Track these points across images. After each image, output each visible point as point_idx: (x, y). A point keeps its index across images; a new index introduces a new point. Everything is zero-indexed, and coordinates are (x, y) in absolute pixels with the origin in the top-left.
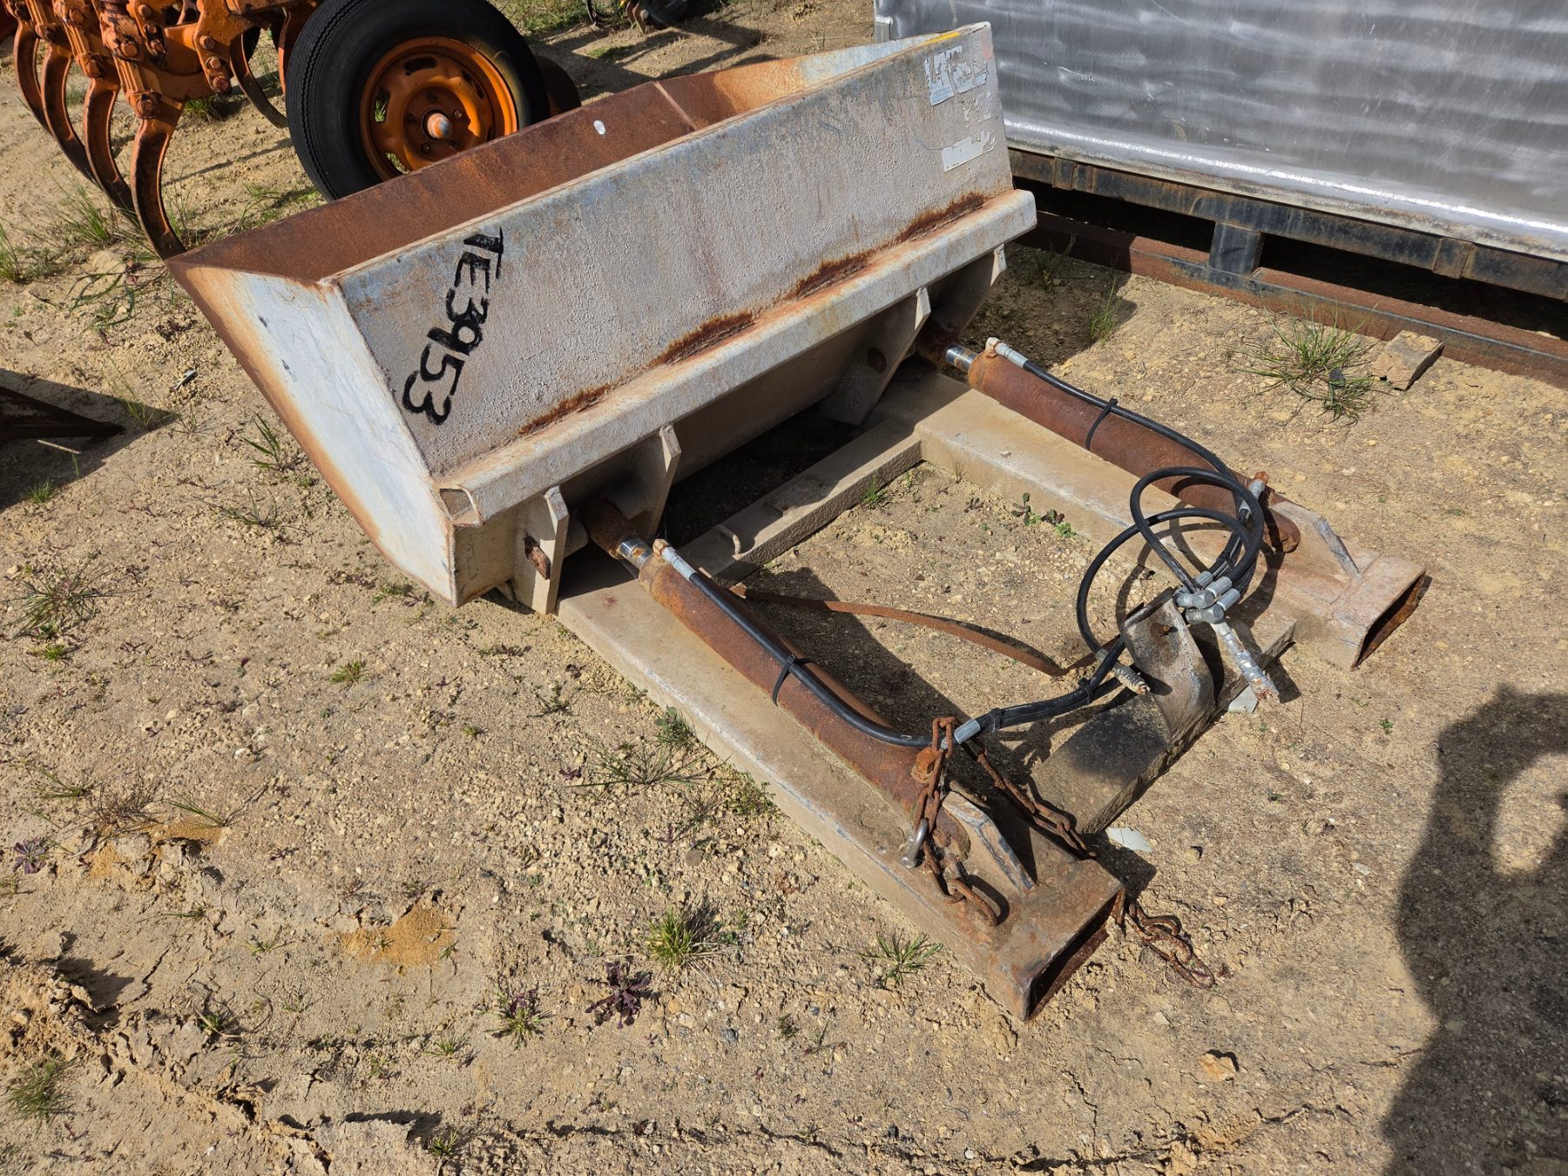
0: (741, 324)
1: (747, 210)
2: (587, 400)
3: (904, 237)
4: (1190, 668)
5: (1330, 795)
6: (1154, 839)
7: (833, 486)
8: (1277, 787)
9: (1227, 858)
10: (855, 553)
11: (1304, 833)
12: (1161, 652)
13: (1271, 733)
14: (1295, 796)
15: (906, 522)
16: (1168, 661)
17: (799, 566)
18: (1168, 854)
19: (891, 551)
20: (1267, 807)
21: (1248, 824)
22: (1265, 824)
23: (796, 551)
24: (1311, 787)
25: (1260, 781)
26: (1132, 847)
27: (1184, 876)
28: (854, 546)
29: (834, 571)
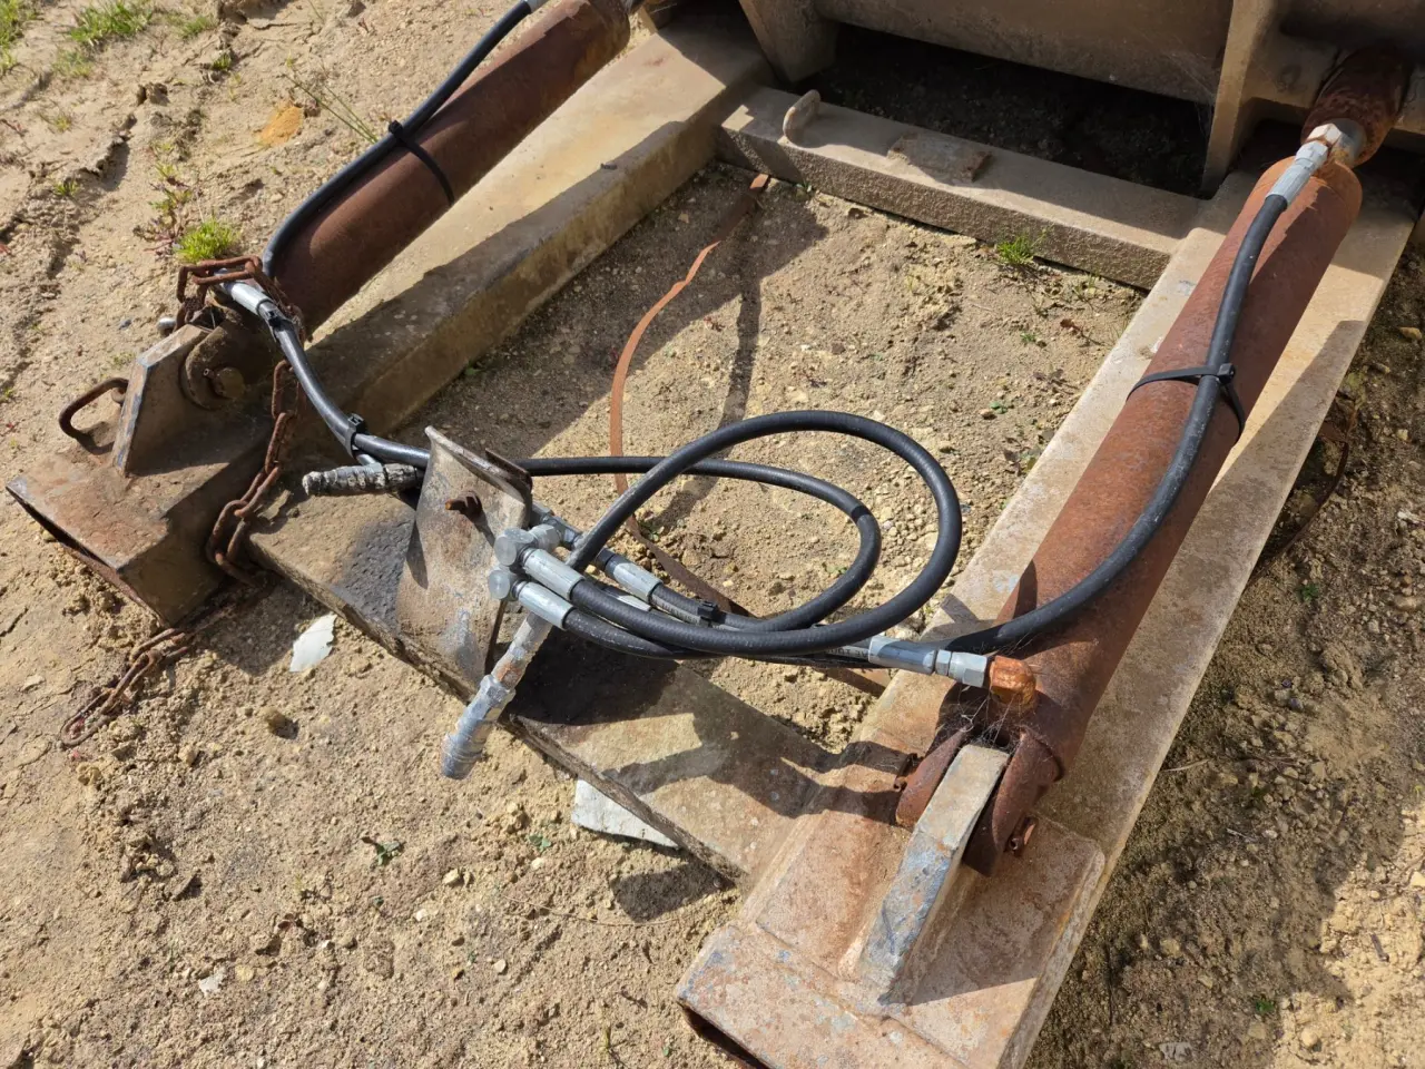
4: (468, 608)
5: (385, 950)
6: (313, 674)
7: (985, 185)
8: (405, 860)
9: (271, 774)
10: (880, 273)
11: (304, 895)
12: (455, 536)
13: (532, 857)
14: (387, 888)
15: (975, 311)
16: (452, 555)
17: (829, 224)
18: (285, 691)
19: (895, 309)
20: (366, 840)
21: (334, 807)
22: (332, 836)
23: (862, 215)
24: (406, 921)
25: (421, 834)
26: (299, 646)
27: (241, 712)
28: (896, 269)
29: (829, 260)
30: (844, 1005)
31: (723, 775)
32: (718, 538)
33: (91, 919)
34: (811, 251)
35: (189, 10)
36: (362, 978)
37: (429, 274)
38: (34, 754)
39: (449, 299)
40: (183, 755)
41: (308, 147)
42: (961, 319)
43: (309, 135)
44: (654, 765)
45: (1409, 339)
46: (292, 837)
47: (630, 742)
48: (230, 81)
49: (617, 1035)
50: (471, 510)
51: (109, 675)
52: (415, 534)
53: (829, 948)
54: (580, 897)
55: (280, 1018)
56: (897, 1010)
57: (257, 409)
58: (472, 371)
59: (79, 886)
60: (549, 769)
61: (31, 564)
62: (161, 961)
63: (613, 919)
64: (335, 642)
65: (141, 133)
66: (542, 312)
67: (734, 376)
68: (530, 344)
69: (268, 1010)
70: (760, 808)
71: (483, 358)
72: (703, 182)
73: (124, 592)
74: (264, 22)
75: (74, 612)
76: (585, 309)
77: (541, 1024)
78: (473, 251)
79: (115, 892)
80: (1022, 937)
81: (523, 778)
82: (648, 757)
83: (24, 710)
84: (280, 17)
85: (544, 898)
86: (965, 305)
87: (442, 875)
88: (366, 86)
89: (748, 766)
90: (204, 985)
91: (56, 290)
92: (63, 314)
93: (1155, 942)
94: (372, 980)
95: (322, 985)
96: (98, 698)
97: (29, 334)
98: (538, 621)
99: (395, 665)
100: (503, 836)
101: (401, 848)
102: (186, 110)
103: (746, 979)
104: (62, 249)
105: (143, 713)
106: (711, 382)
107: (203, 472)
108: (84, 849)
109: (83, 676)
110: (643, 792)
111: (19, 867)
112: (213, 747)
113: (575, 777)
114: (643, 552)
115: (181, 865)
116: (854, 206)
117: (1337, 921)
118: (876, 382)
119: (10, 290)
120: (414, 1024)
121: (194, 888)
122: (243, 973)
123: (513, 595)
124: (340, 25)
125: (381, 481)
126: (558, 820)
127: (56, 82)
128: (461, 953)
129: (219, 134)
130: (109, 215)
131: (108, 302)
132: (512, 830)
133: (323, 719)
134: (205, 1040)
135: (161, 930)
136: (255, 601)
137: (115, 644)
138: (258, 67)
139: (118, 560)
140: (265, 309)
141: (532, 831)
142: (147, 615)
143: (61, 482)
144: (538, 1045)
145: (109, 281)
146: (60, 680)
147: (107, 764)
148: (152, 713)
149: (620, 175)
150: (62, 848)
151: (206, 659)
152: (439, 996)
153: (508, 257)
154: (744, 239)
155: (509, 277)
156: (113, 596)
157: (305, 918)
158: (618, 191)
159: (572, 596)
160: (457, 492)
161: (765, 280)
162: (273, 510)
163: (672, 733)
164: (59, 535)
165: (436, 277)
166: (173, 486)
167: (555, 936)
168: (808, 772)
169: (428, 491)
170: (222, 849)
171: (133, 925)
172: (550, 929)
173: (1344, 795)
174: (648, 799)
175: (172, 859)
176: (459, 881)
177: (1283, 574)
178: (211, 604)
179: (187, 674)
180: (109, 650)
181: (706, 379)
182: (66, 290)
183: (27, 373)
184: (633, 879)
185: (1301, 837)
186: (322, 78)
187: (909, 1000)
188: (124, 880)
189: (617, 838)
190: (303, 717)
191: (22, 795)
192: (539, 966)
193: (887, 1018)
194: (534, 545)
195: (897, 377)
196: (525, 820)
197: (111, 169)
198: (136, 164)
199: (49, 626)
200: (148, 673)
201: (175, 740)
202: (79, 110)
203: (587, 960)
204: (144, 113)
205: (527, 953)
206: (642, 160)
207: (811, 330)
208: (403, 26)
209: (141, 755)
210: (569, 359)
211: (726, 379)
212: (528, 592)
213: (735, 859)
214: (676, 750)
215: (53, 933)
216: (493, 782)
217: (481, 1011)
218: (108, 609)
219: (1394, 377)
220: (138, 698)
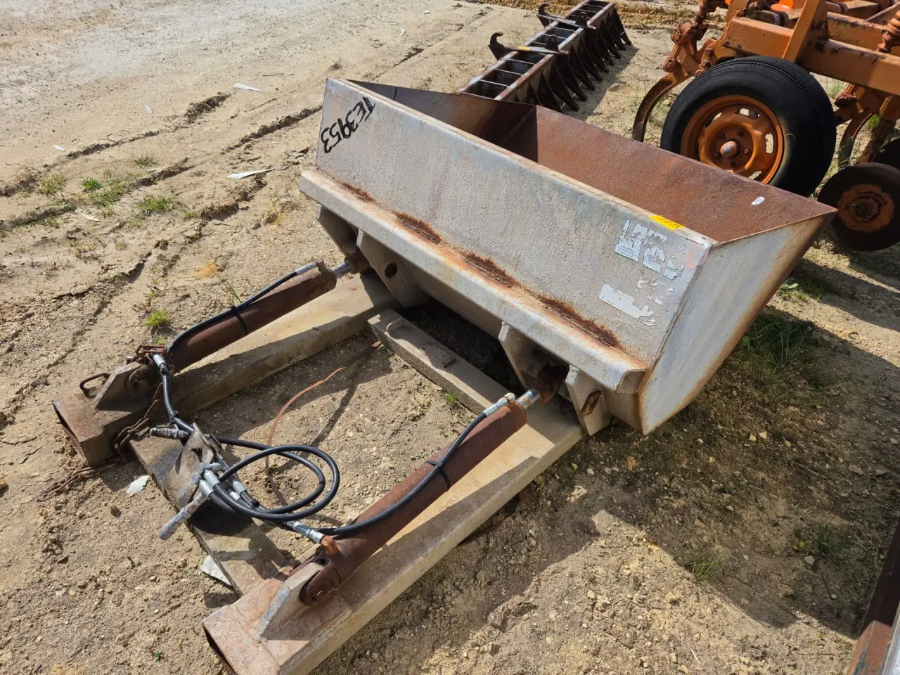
0: (434, 238)
1: (468, 193)
2: (365, 197)
3: (544, 300)
4: (188, 484)
5: (121, 596)
6: (134, 495)
7: (447, 371)
8: (139, 568)
9: (105, 528)
10: (403, 392)
11: (101, 572)
12: (192, 459)
13: (182, 578)
14: (129, 577)
15: (430, 416)
16: (189, 465)
17: (394, 368)
18: (121, 500)
19: (402, 408)
20: (129, 558)
21: (122, 545)
22: (118, 554)
23: (407, 368)
24: (132, 589)
25: (149, 561)
26: (133, 484)
27: (103, 503)
28: (410, 393)
29: (387, 382)
30: (250, 636)
31: (250, 562)
32: (296, 481)
33: (27, 562)
34: (383, 377)
35: (191, 206)
36: (110, 605)
37: (231, 356)
38: (27, 500)
39: (234, 368)
40: (78, 514)
41: (213, 285)
42: (423, 419)
43: (216, 280)
44: (230, 553)
45: (573, 468)
46: (104, 552)
47: (226, 543)
48: (195, 245)
49: (185, 642)
50: (199, 452)
51: (62, 479)
52: (180, 456)
53: (253, 618)
54: (193, 595)
55: (78, 610)
56: (264, 640)
57: (149, 396)
58: (236, 395)
59: (27, 551)
60: (201, 549)
61: (48, 430)
62: (46, 582)
63: (200, 605)
64: (146, 486)
65: (152, 259)
66: (272, 377)
67: (331, 420)
68: (263, 388)
69: (75, 607)
70: (257, 574)
71: (241, 391)
72: (356, 338)
73: (78, 450)
74: (219, 222)
75: (58, 452)
76: (289, 379)
77: (162, 632)
78: (251, 351)
79: (38, 556)
80: (312, 628)
81: (190, 550)
82: (229, 550)
83: (28, 484)
84: (226, 221)
85: (180, 592)
86: (427, 414)
87: (150, 577)
88: (247, 262)
89: (260, 561)
90: (58, 593)
91: (95, 322)
92: (94, 333)
93: (371, 654)
94: (113, 606)
95: (96, 603)
96: (56, 486)
97: (79, 338)
98: (204, 495)
99: (163, 499)
100: (175, 568)
101: (139, 564)
102: (173, 255)
103: (225, 621)
104: (104, 305)
105: (69, 495)
106: (321, 420)
107: (122, 414)
108: (32, 538)
109: (53, 477)
110: (223, 561)
111: (8, 539)
112: (89, 513)
113: (208, 554)
114: (266, 479)
115: (64, 552)
116: (406, 364)
117: (431, 661)
118: (381, 435)
119: (77, 318)
120: (121, 623)
121: (65, 560)
122: (72, 592)
123: (198, 483)
124: (248, 232)
125: (175, 436)
126: (196, 568)
127: (126, 226)
128: (145, 604)
129: (182, 268)
130: (127, 293)
131: (113, 332)
132: (179, 567)
133: (131, 513)
134: (51, 611)
135: (50, 572)
136: (124, 464)
137: (69, 468)
138: (208, 241)
139: (82, 439)
140: (163, 366)
141: (187, 569)
142: (84, 460)
143: (73, 405)
144: (158, 639)
145: (117, 323)
146: (45, 476)
147: (51, 510)
148: (73, 496)
149: (318, 333)
150: (25, 536)
151: (98, 481)
152: (132, 616)
153: (263, 356)
154: (360, 366)
155: (261, 364)
156: (74, 449)
157: (98, 580)
158: (316, 338)
159: (214, 487)
160: (196, 446)
161: (360, 385)
162: (141, 433)
163: (241, 544)
164: (63, 422)
165: (234, 358)
166: (110, 416)
167: (179, 606)
168: (278, 567)
169: (189, 443)
170: (80, 550)
171: (41, 568)
172: (178, 603)
173: (453, 620)
174: (224, 564)
175: (62, 549)
176: (154, 580)
177: (482, 542)
178: (108, 461)
179: (89, 485)
180: (66, 469)
181: (320, 419)
182: (99, 321)
183: (72, 354)
184: (212, 593)
185: (434, 631)
186: (231, 254)
187: (269, 638)
188: (43, 552)
189: (213, 578)
190: (124, 510)
191: (18, 514)
192: (169, 614)
193: (260, 642)
194: (210, 469)
195: (388, 436)
196: (185, 565)
197: (134, 275)
198: (145, 273)
199: (48, 455)
200: (77, 480)
201: (77, 508)
202: (131, 242)
203: (186, 616)
204: (157, 252)
205: (167, 609)
206: (329, 329)
207: (367, 409)
208: (272, 239)
209: (64, 510)
210: (274, 398)
211: (327, 421)
212: (203, 483)
213: (242, 589)
214: (240, 550)
215: (13, 564)
216: (180, 549)
217: (144, 624)
218: (70, 454)
219: (560, 481)
220: (69, 490)
